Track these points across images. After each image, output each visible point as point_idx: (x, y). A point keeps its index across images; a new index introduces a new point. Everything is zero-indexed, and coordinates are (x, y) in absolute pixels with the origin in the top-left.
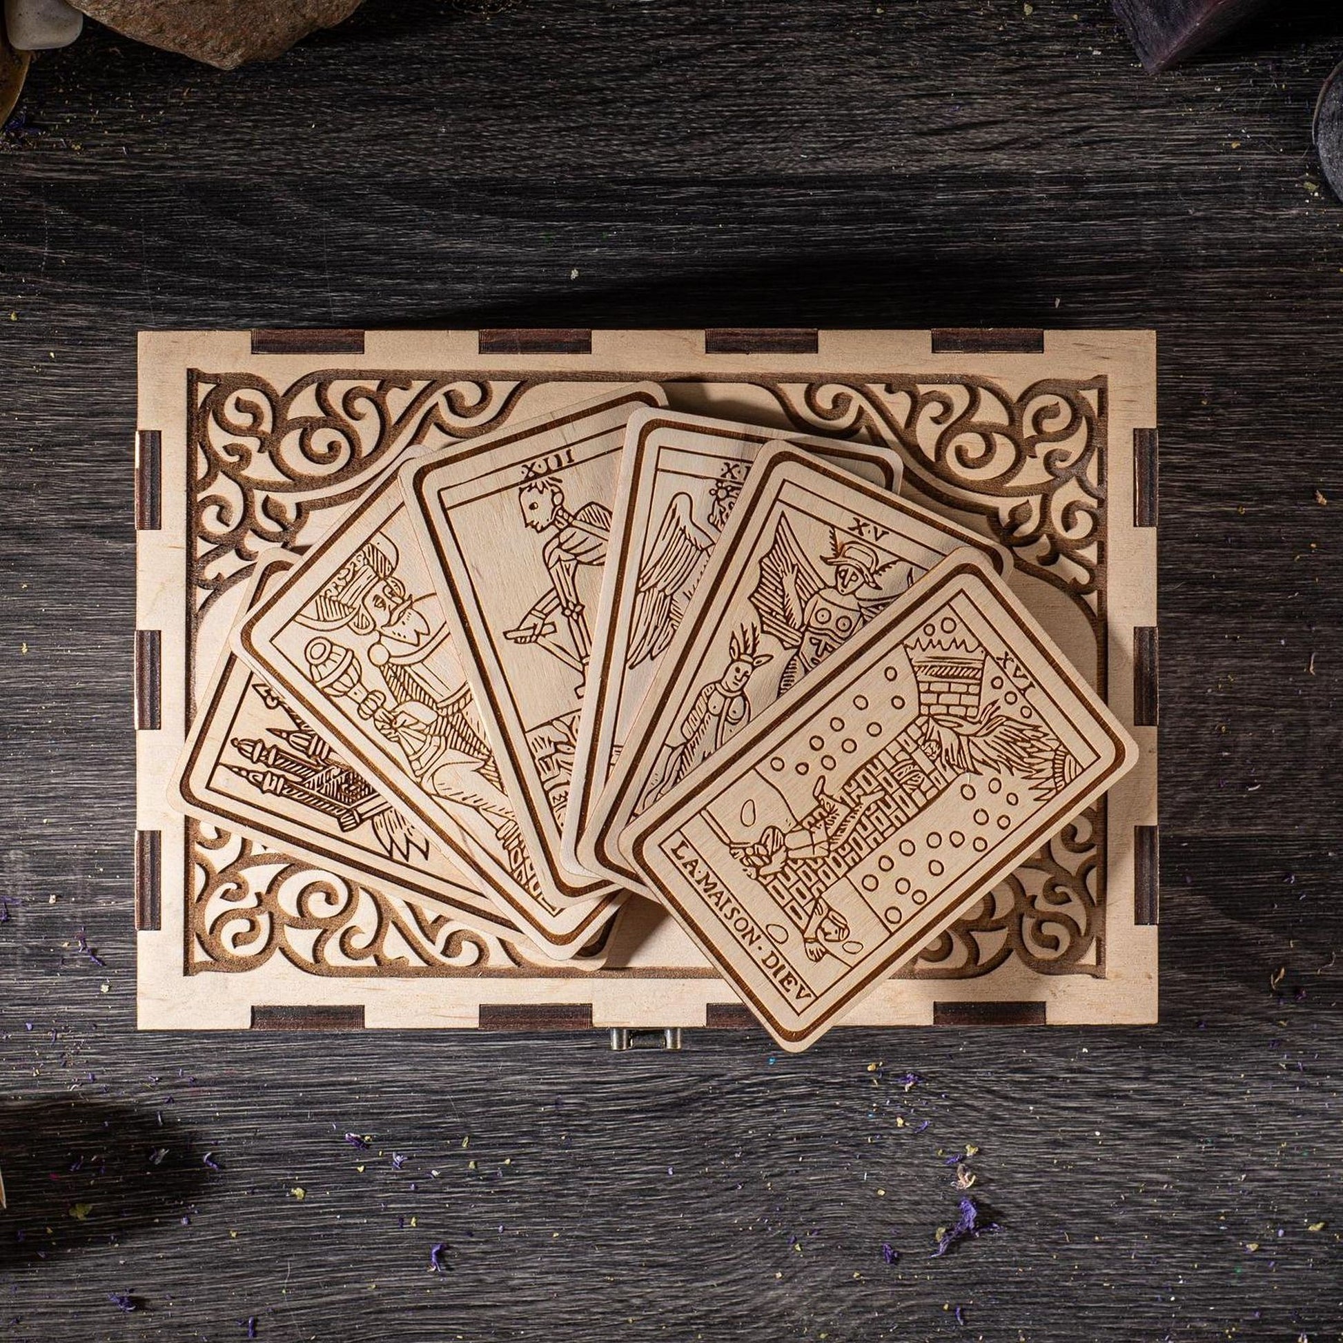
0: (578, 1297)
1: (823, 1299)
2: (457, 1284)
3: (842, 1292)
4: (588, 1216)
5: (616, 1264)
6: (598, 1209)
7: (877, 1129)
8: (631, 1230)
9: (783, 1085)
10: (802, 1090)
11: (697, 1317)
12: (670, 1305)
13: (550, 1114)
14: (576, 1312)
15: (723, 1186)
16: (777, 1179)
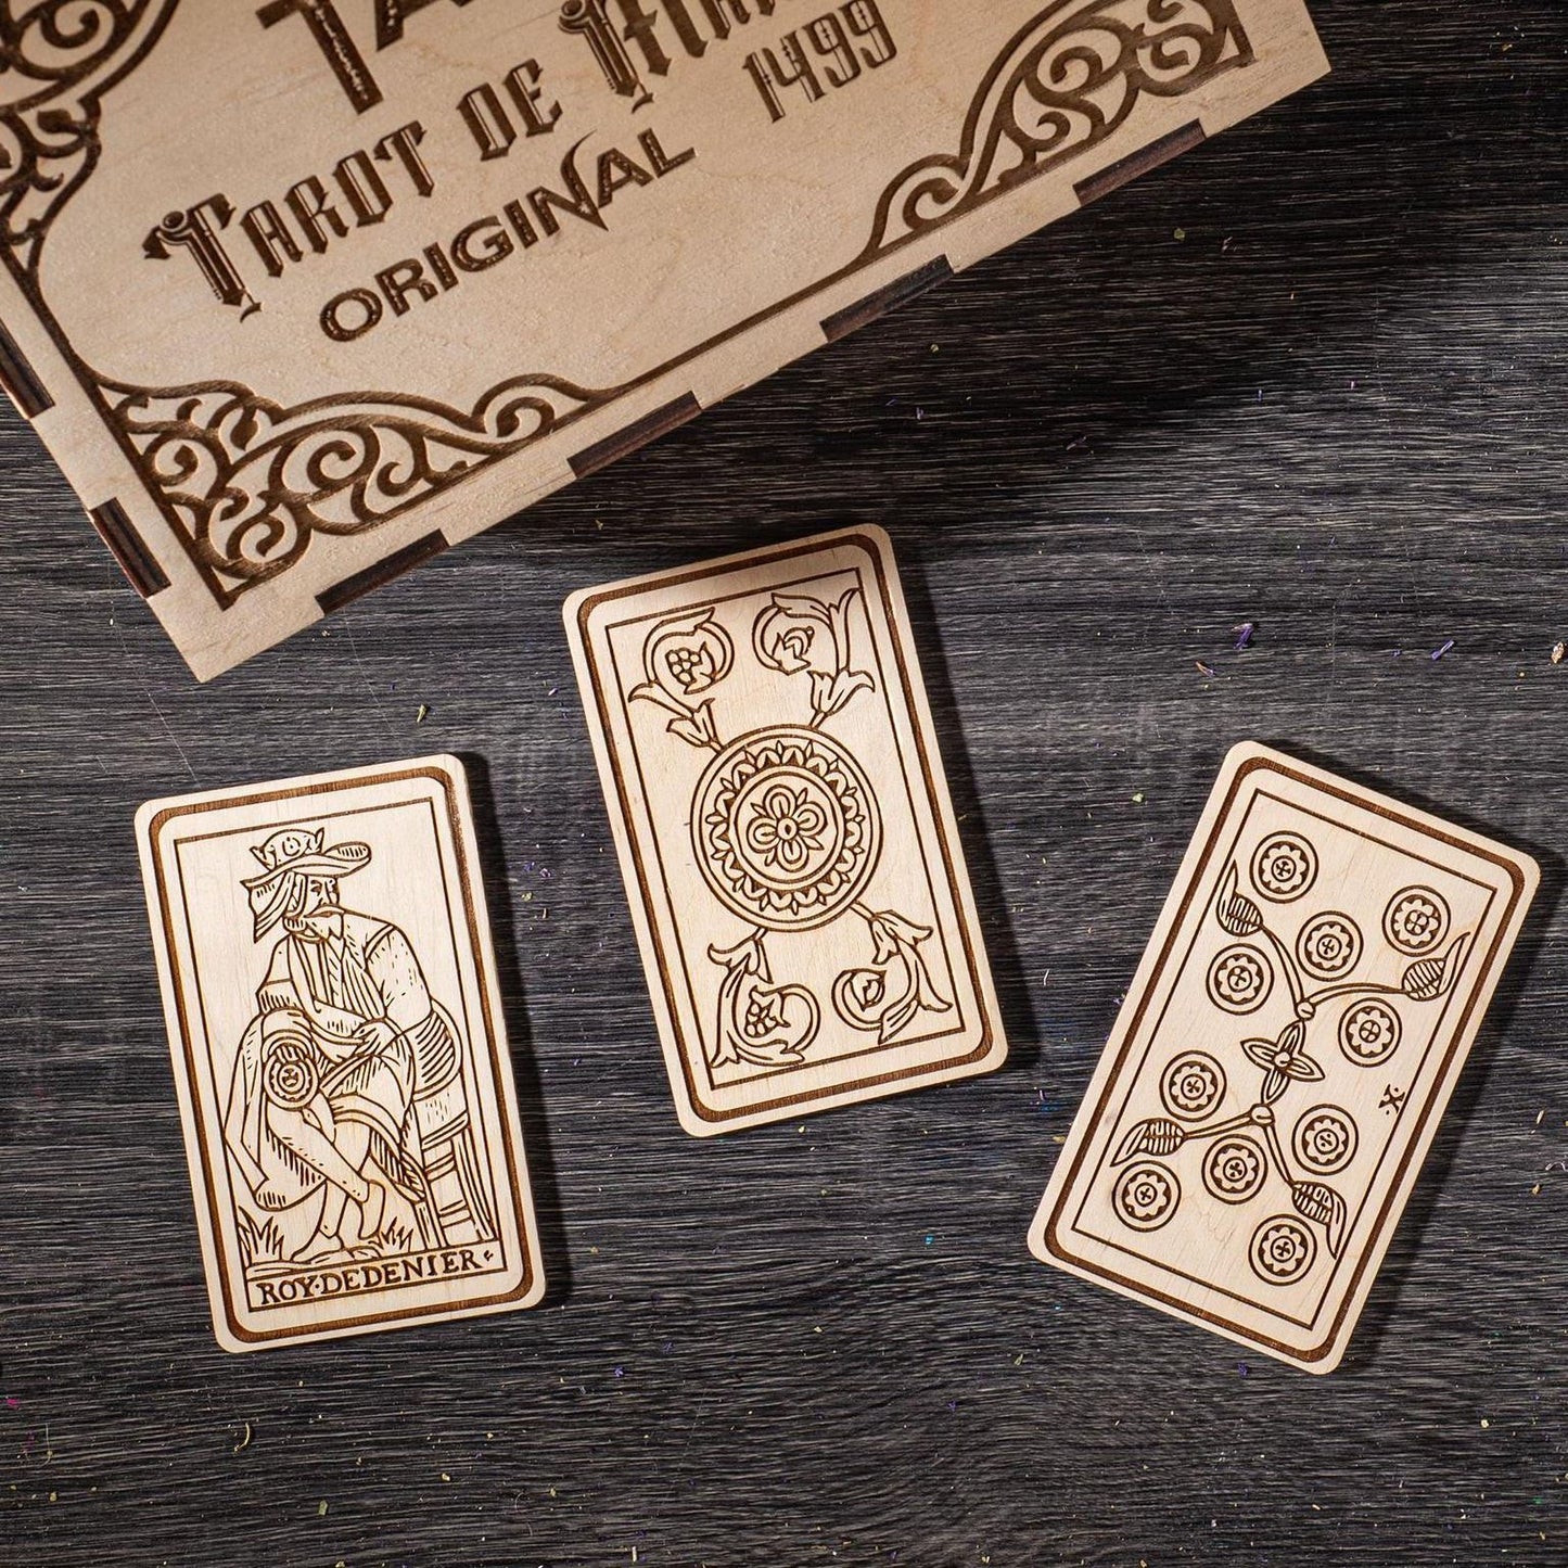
3: (1025, 1536)
5: (732, 1505)
6: (709, 1434)
7: (1066, 1325)
8: (752, 1460)
15: (870, 1402)
16: (939, 1392)
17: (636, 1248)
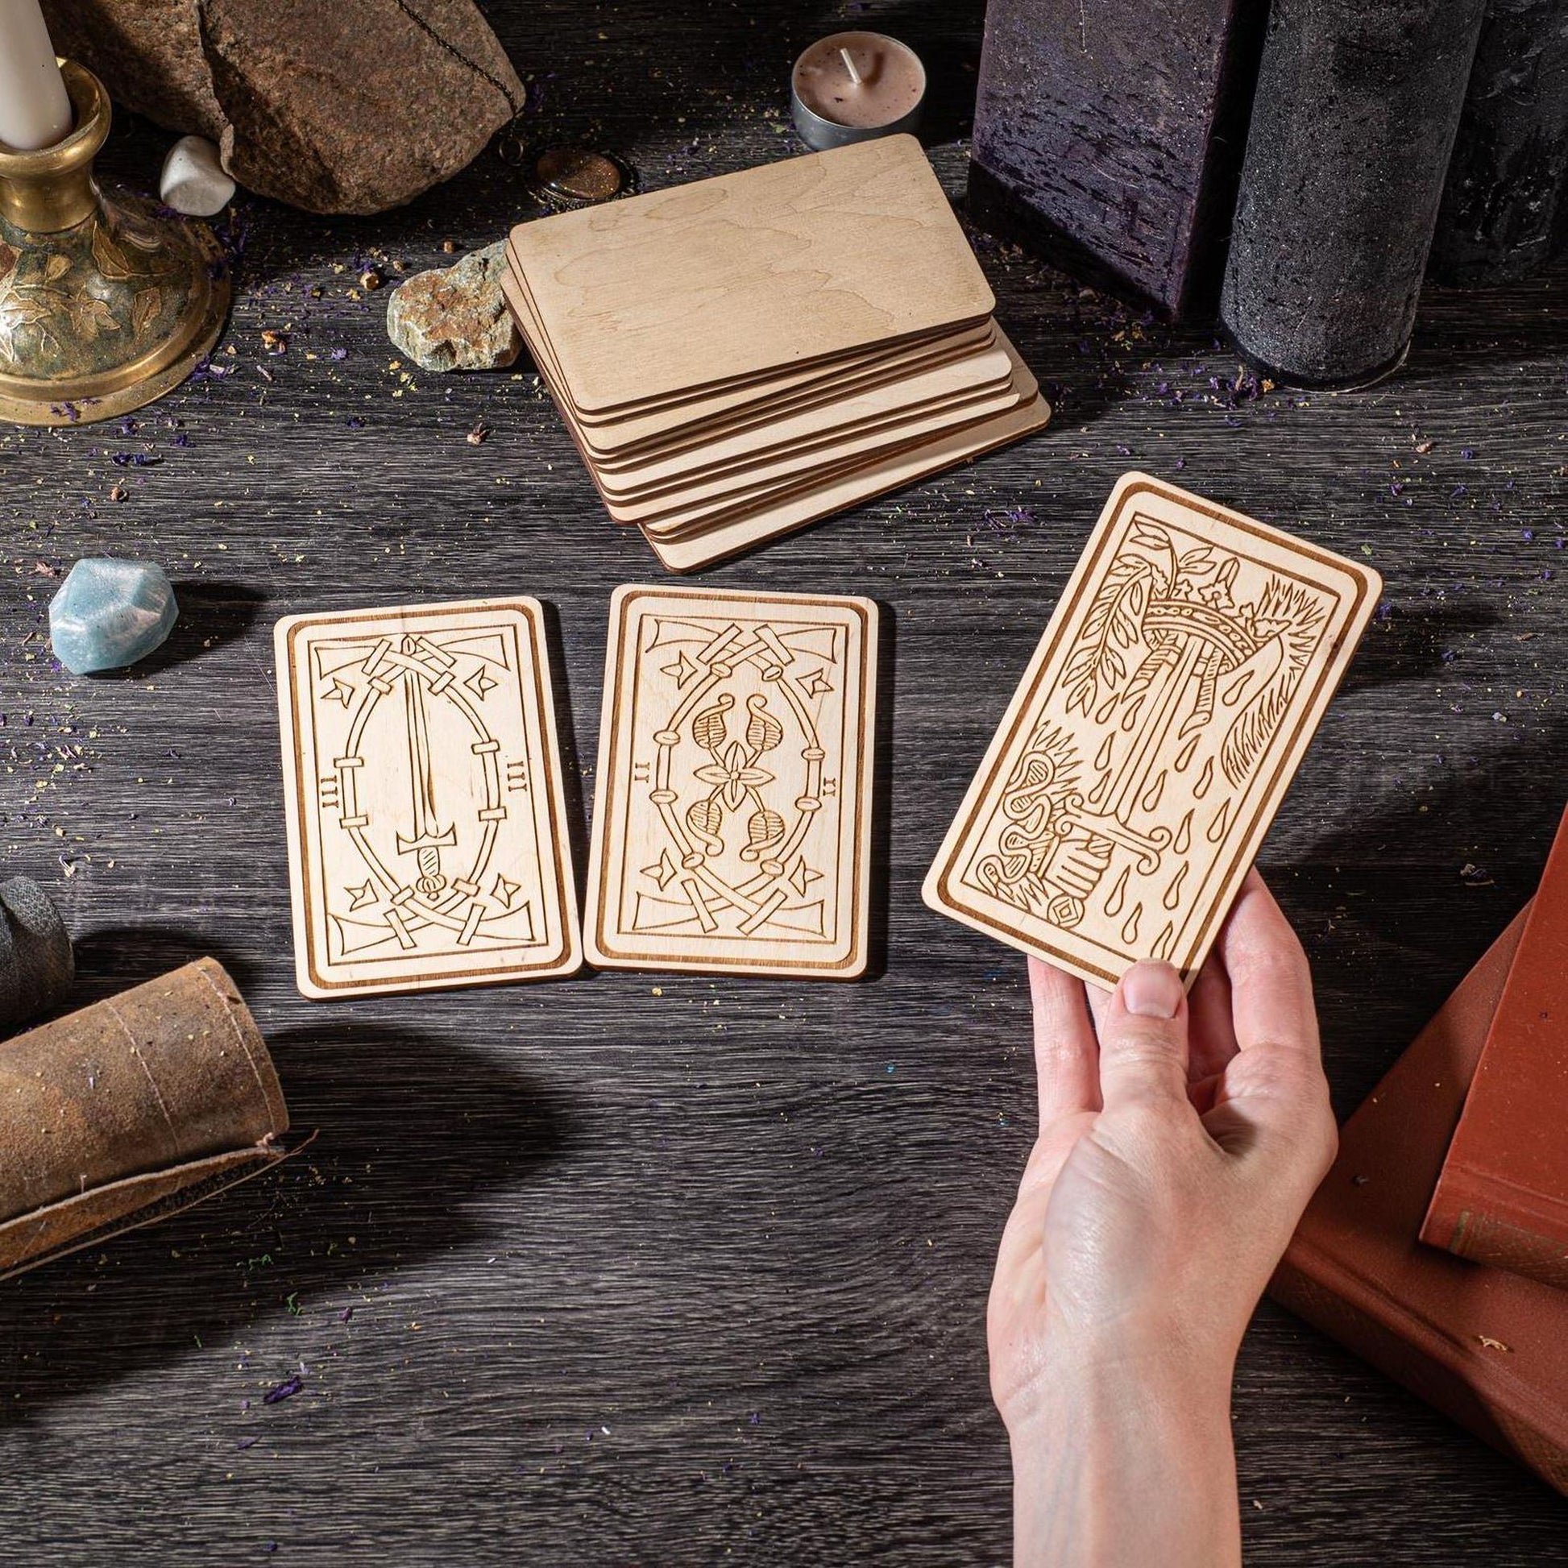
0: (672, 1301)
1: (956, 1309)
2: (534, 1286)
4: (686, 1218)
9: (903, 1093)
10: (926, 1097)
11: (809, 1325)
12: (778, 1312)
13: (643, 1117)
14: (669, 1317)
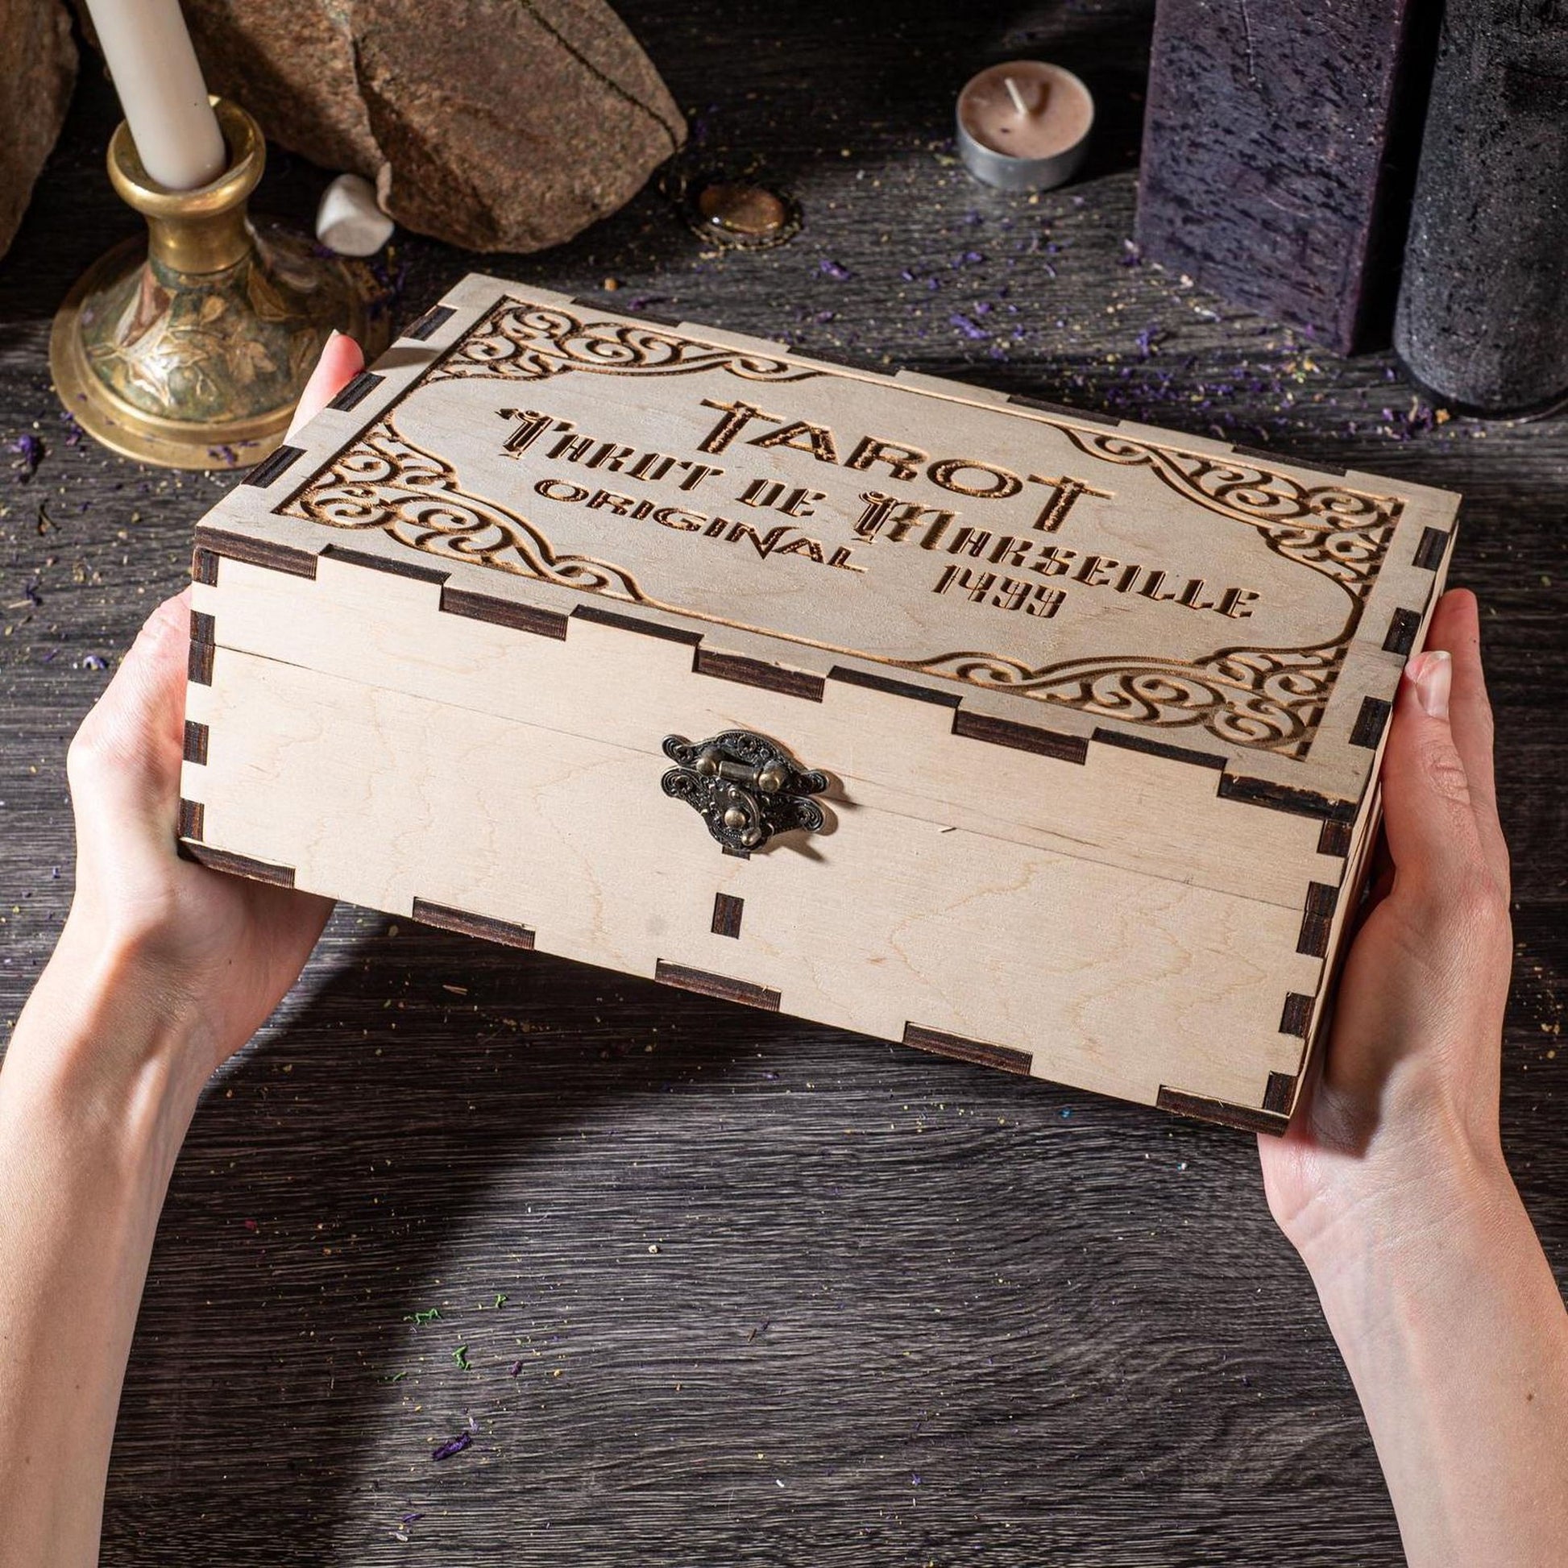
0: (846, 1351)
1: (1133, 1356)
2: (706, 1338)
3: (1155, 1349)
4: (860, 1267)
5: (890, 1318)
6: (869, 1261)
7: (1189, 1181)
8: (909, 1283)
9: (1078, 1137)
10: (1102, 1142)
11: (986, 1374)
12: (954, 1361)
13: (816, 1165)
14: (843, 1367)
15: (1014, 1238)
16: (1076, 1231)
17: (810, 1115)
